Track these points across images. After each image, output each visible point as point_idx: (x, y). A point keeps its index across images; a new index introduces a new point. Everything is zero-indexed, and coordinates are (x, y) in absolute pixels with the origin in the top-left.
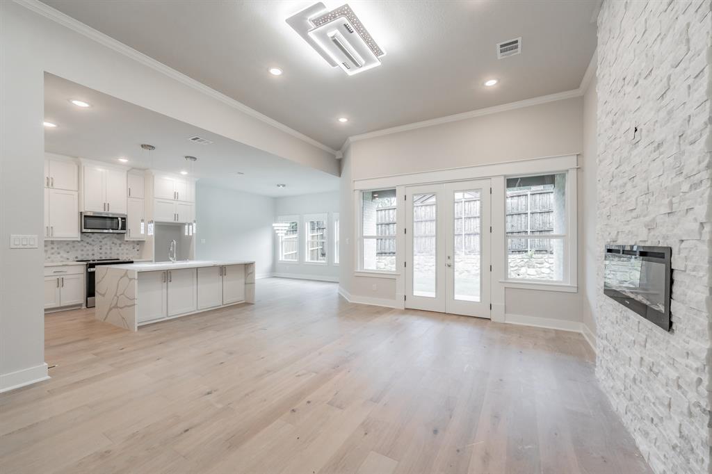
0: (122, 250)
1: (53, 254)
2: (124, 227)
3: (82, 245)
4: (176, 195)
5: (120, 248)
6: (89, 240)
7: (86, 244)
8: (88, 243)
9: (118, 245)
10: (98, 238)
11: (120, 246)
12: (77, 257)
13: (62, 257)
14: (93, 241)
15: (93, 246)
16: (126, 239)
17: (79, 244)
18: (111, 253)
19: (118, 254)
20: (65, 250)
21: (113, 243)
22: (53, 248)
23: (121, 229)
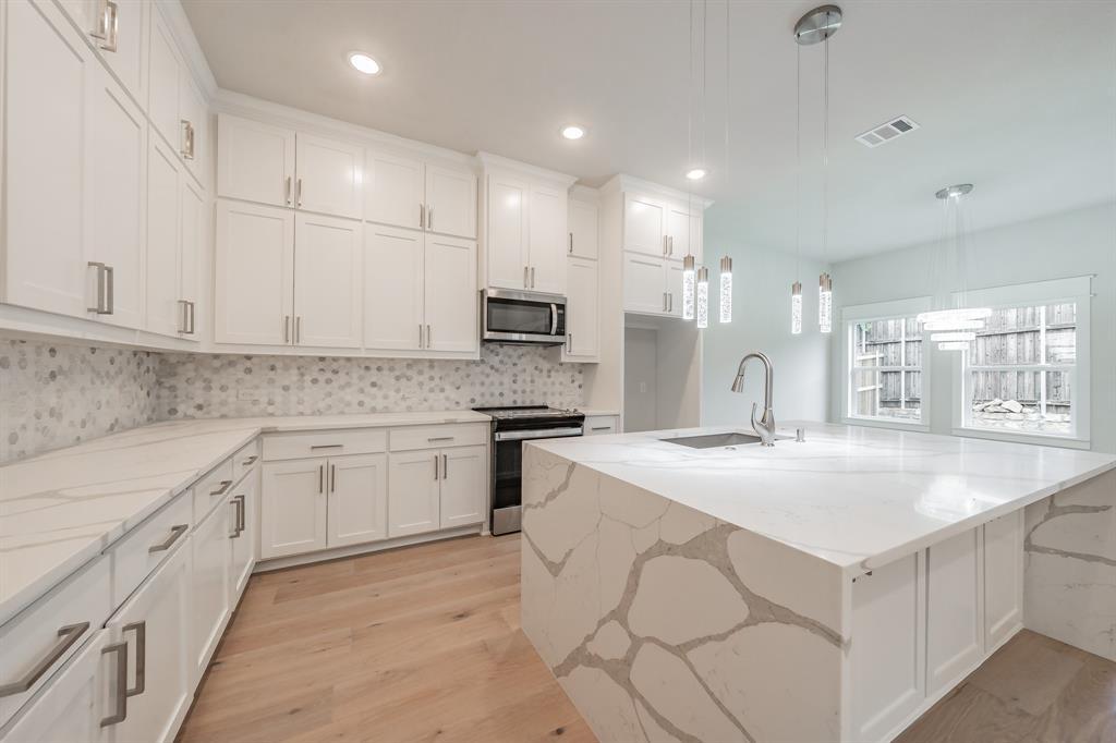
0: (553, 383)
1: (432, 390)
2: (561, 331)
3: (482, 373)
4: (668, 244)
5: (549, 381)
6: (495, 360)
7: (488, 370)
8: (492, 367)
9: (545, 373)
10: (510, 357)
11: (549, 376)
12: (473, 401)
13: (447, 399)
14: (501, 362)
15: (502, 374)
16: (564, 359)
17: (478, 369)
18: (532, 392)
19: (545, 394)
20: (453, 384)
21: (536, 368)
22: (432, 378)
23: (557, 334)
